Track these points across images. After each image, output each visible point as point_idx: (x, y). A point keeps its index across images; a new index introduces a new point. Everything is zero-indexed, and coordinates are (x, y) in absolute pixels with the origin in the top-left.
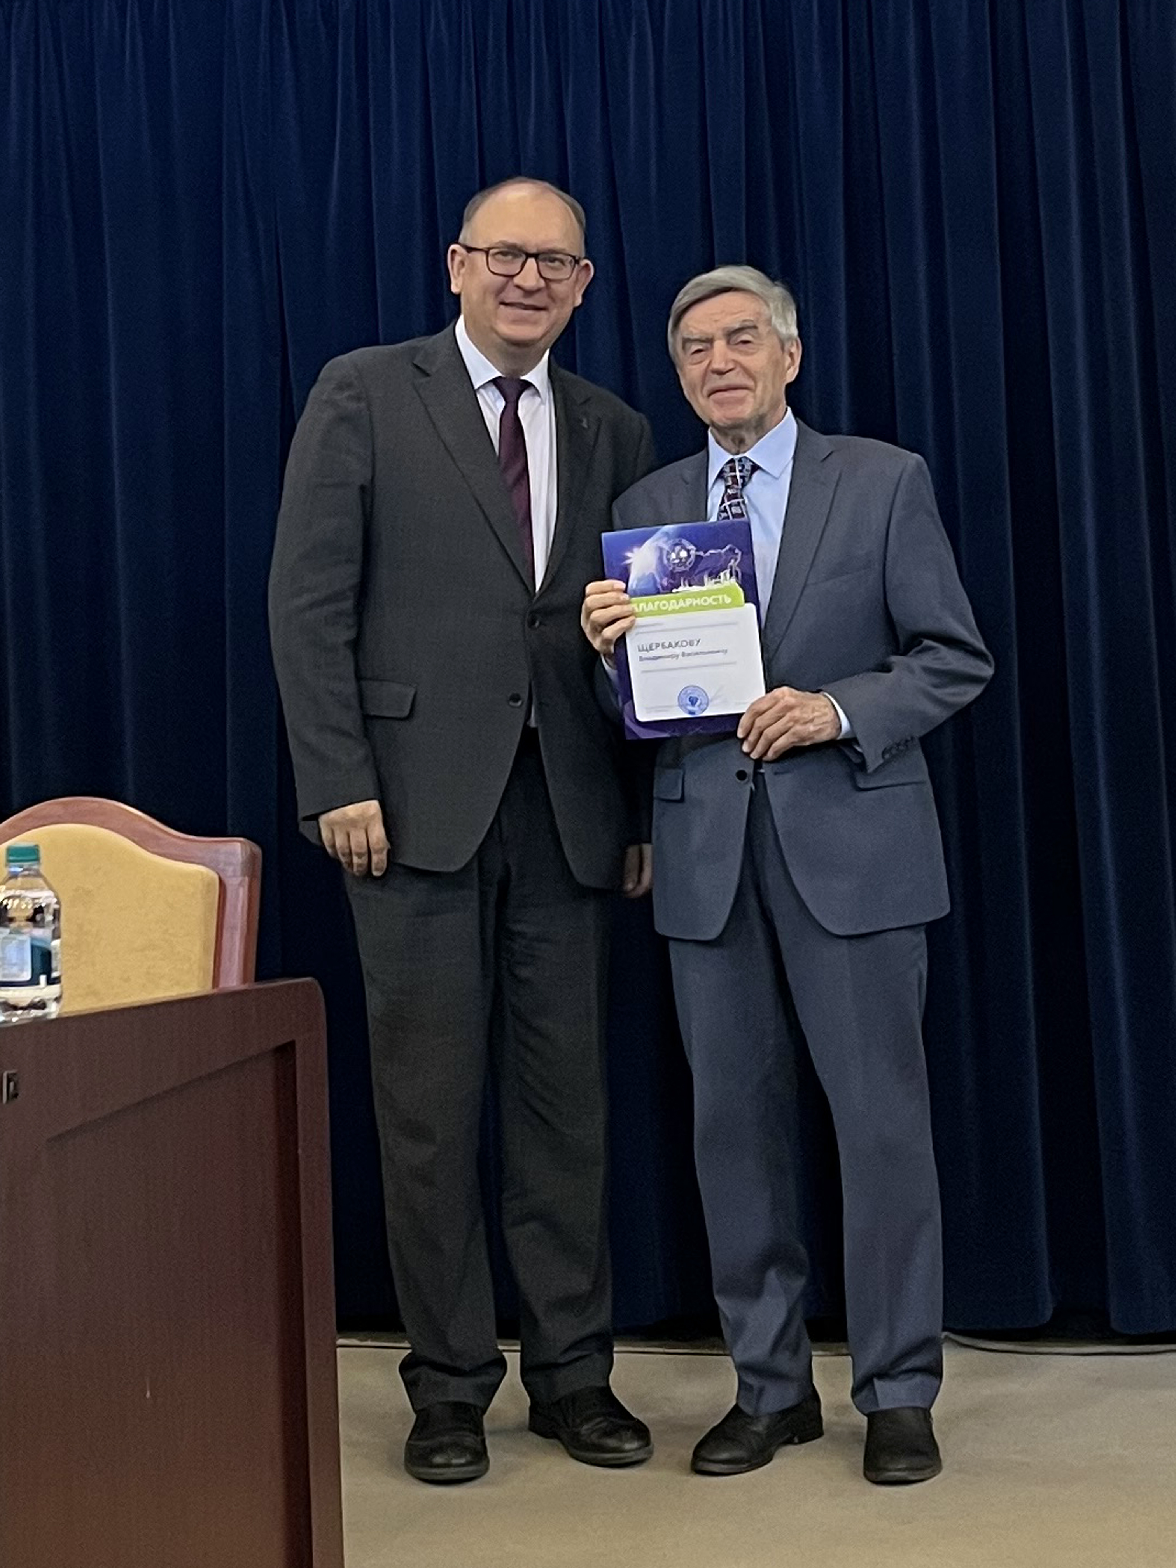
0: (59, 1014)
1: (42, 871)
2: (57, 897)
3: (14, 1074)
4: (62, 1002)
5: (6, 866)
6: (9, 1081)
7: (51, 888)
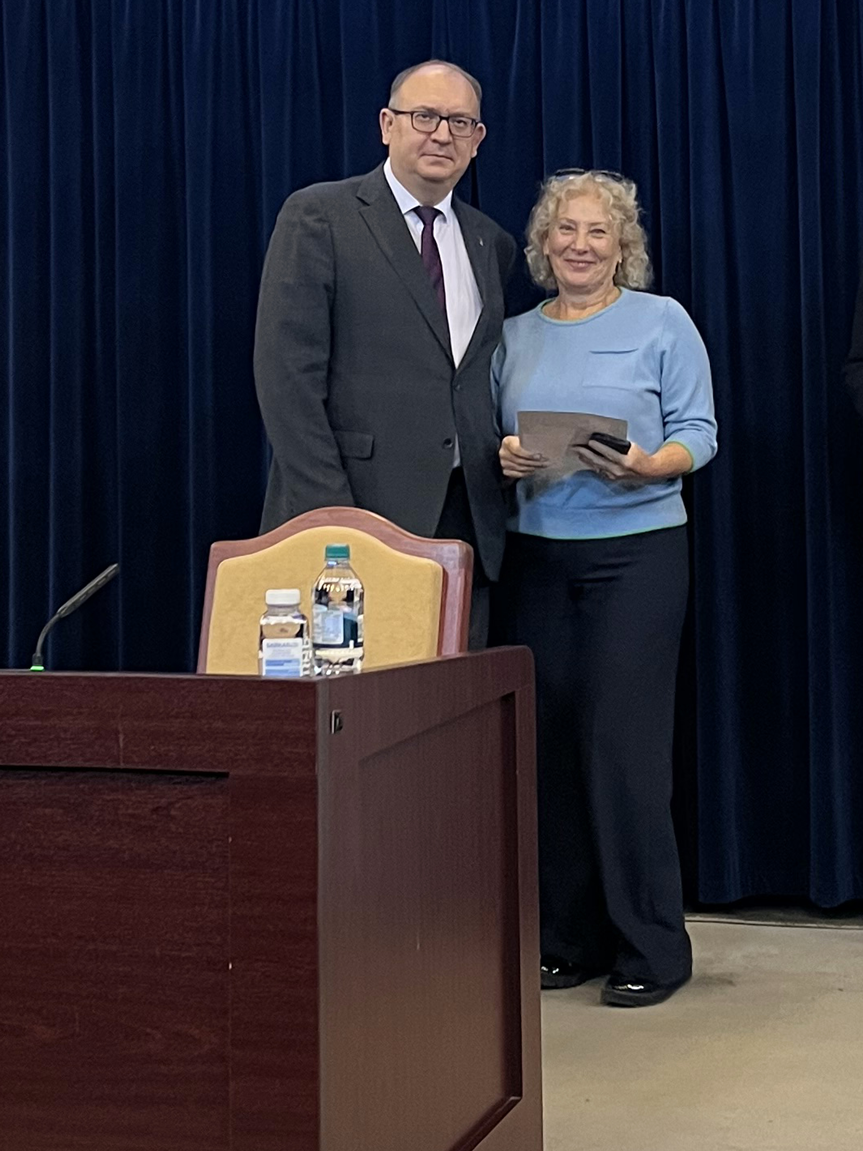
0: (362, 670)
1: (351, 563)
2: (361, 583)
3: (339, 714)
4: (364, 659)
5: (325, 560)
6: (336, 717)
7: (356, 577)
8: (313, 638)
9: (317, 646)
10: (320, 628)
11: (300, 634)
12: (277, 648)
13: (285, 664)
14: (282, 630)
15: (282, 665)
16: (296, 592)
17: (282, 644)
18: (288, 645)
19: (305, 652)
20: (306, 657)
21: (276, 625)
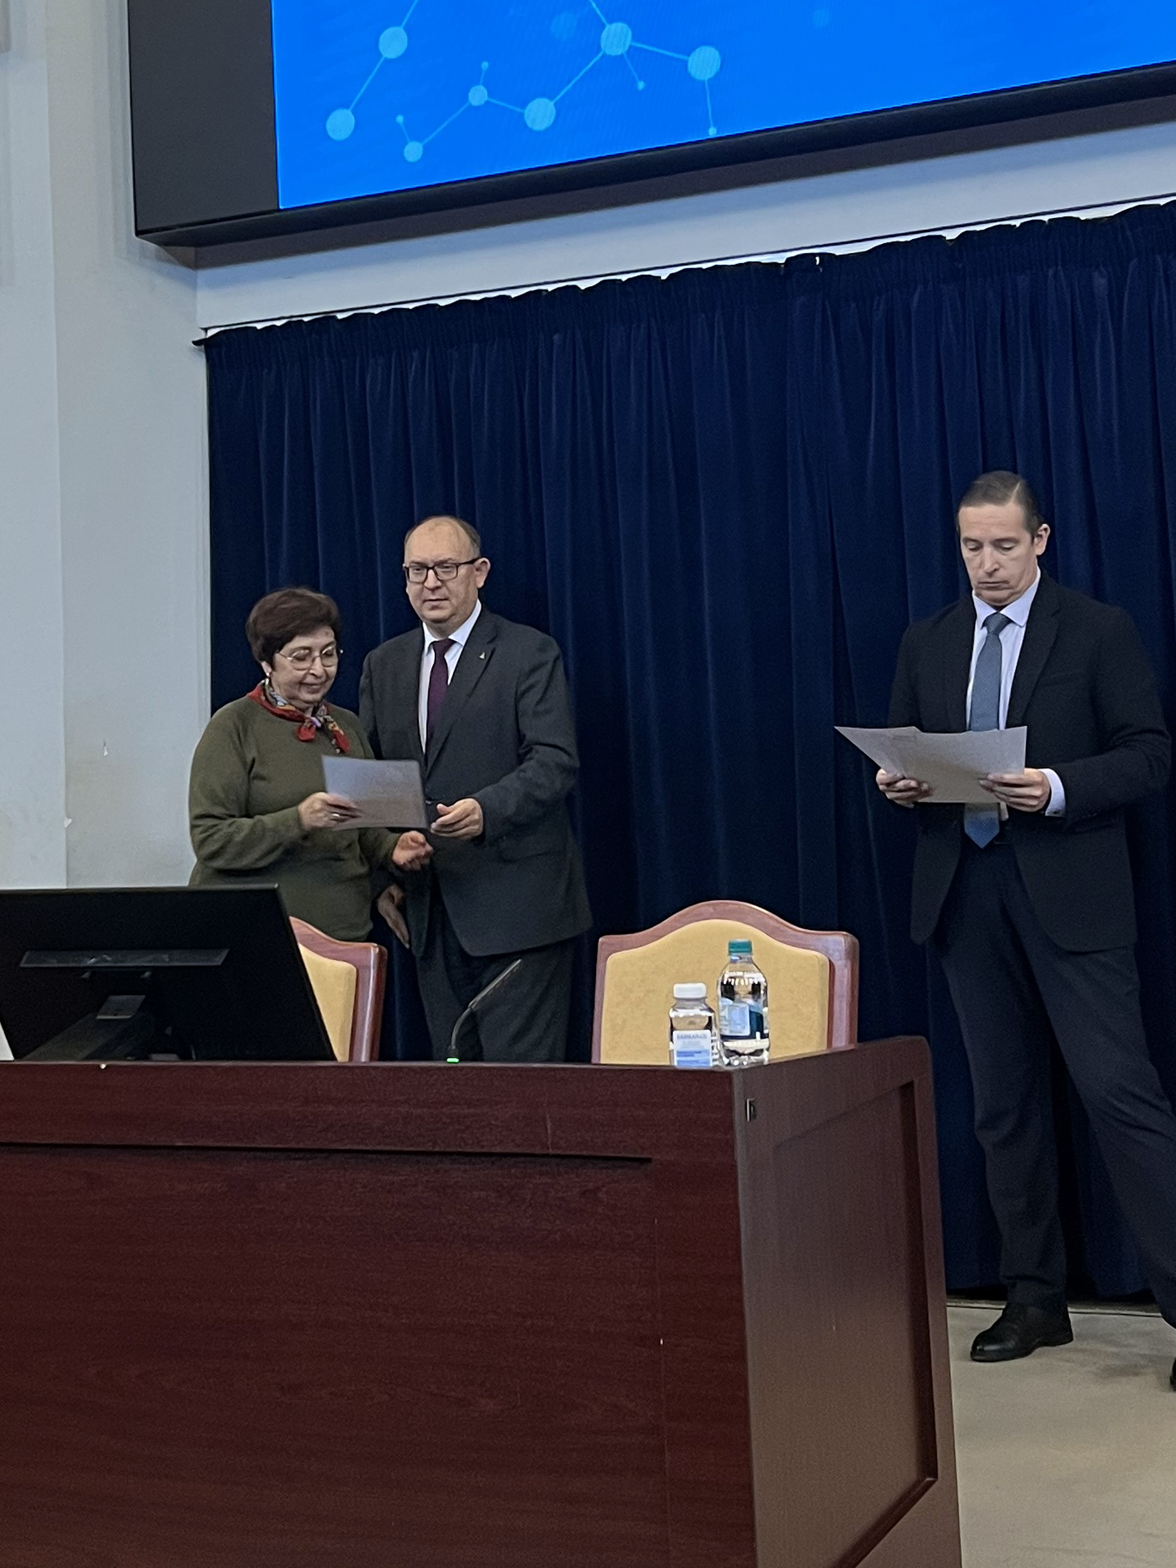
3: (753, 1101)
6: (750, 1105)
8: (721, 1030)
9: (724, 1038)
10: (726, 1020)
11: (709, 1026)
12: (687, 1040)
13: (696, 1055)
14: (691, 1023)
15: (692, 1056)
16: (701, 985)
17: (692, 1036)
18: (697, 1036)
19: (714, 1044)
20: (715, 1048)
21: (684, 1017)
